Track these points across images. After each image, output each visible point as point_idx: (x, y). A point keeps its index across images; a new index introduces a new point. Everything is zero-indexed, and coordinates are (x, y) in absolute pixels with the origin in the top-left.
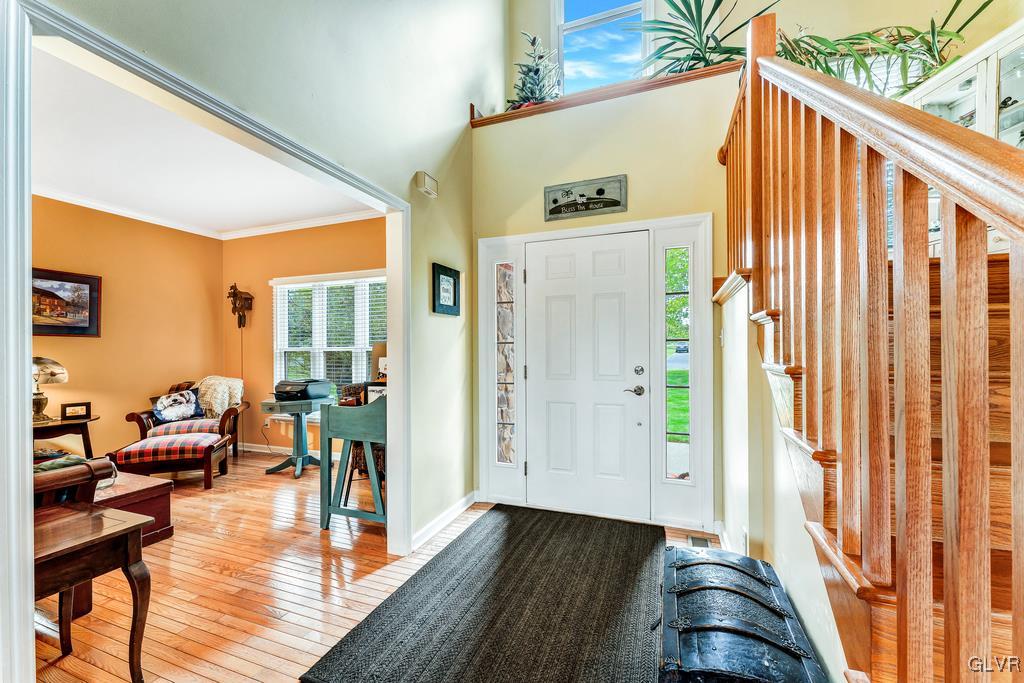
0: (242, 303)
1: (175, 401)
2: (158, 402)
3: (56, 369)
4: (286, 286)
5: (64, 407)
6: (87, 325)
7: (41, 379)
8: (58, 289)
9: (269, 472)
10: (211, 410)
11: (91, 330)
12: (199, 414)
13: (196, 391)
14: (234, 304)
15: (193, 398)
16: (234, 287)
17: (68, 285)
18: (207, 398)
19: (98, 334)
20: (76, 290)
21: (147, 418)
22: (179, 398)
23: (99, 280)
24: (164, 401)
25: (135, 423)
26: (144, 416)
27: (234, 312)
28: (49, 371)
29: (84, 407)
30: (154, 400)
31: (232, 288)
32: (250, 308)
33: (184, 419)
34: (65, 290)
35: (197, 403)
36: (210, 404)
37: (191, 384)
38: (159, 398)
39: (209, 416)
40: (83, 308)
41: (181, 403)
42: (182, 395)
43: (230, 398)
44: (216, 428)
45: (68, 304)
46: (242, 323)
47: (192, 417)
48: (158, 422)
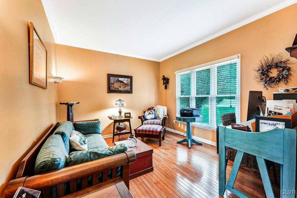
0: (166, 81)
1: (149, 113)
2: (145, 113)
3: (123, 103)
4: (180, 73)
5: (125, 113)
6: (129, 90)
7: (121, 105)
8: (124, 80)
9: (178, 143)
10: (158, 117)
11: (130, 92)
12: (155, 118)
13: (154, 110)
14: (164, 82)
15: (154, 112)
16: (164, 76)
17: (126, 79)
18: (157, 113)
19: (132, 93)
20: (127, 80)
21: (143, 118)
22: (150, 112)
23: (132, 77)
24: (147, 113)
25: (140, 119)
26: (142, 117)
27: (163, 84)
28: (122, 103)
29: (129, 114)
30: (144, 112)
31: (163, 76)
32: (168, 83)
33: (152, 119)
34: (125, 80)
35: (155, 114)
36: (158, 115)
37: (153, 108)
38: (145, 112)
39: (158, 118)
40: (129, 85)
41: (151, 114)
42: (151, 111)
43: (164, 113)
44: (161, 123)
45: (126, 84)
46: (166, 88)
47: (154, 119)
48: (146, 120)
